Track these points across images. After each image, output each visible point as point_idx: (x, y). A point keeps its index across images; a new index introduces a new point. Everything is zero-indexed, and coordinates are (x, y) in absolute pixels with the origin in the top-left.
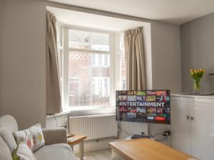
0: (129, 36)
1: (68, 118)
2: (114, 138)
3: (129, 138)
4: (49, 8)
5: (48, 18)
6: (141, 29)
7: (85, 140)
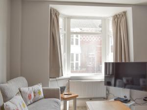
0: (116, 20)
1: (69, 81)
2: (104, 99)
3: (113, 100)
4: (51, 6)
5: (52, 12)
6: (125, 13)
7: (77, 97)
